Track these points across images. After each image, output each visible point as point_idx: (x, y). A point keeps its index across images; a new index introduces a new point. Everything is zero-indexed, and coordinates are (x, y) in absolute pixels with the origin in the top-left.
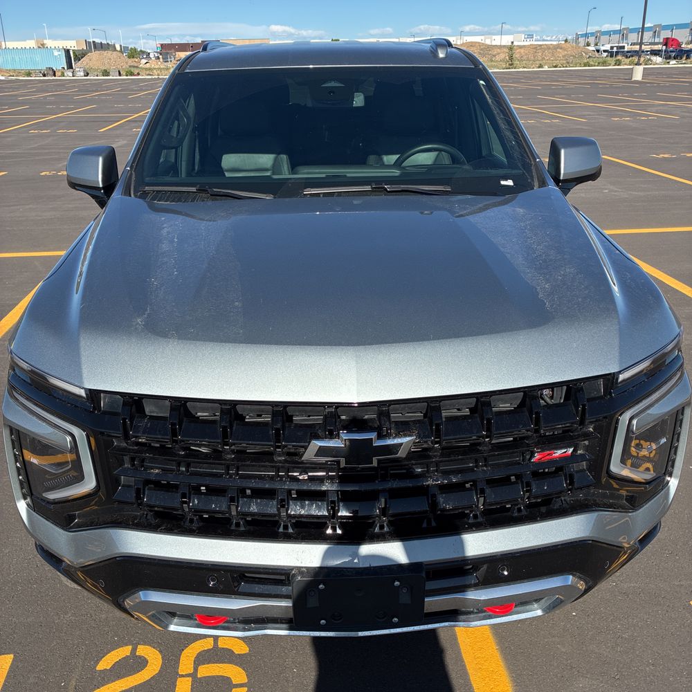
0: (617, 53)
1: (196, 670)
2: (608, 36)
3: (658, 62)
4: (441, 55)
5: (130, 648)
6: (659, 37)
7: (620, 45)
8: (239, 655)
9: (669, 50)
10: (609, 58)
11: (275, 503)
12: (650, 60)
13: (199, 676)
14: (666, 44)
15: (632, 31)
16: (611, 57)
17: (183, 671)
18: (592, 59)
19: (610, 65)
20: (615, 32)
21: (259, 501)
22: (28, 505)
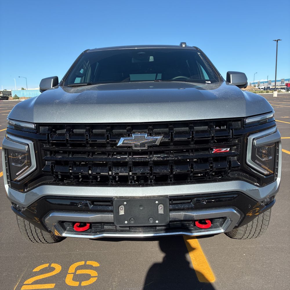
0: (267, 89)
1: (76, 271)
2: (263, 84)
3: (284, 92)
4: (184, 46)
5: (48, 264)
6: (284, 83)
7: (268, 86)
8: (95, 267)
9: (288, 87)
10: (264, 91)
11: (107, 168)
12: (280, 91)
13: (77, 273)
14: (287, 86)
15: (273, 81)
16: (264, 90)
17: (70, 272)
18: (256, 91)
19: (264, 93)
20: (266, 82)
21: (100, 168)
22: (9, 186)
